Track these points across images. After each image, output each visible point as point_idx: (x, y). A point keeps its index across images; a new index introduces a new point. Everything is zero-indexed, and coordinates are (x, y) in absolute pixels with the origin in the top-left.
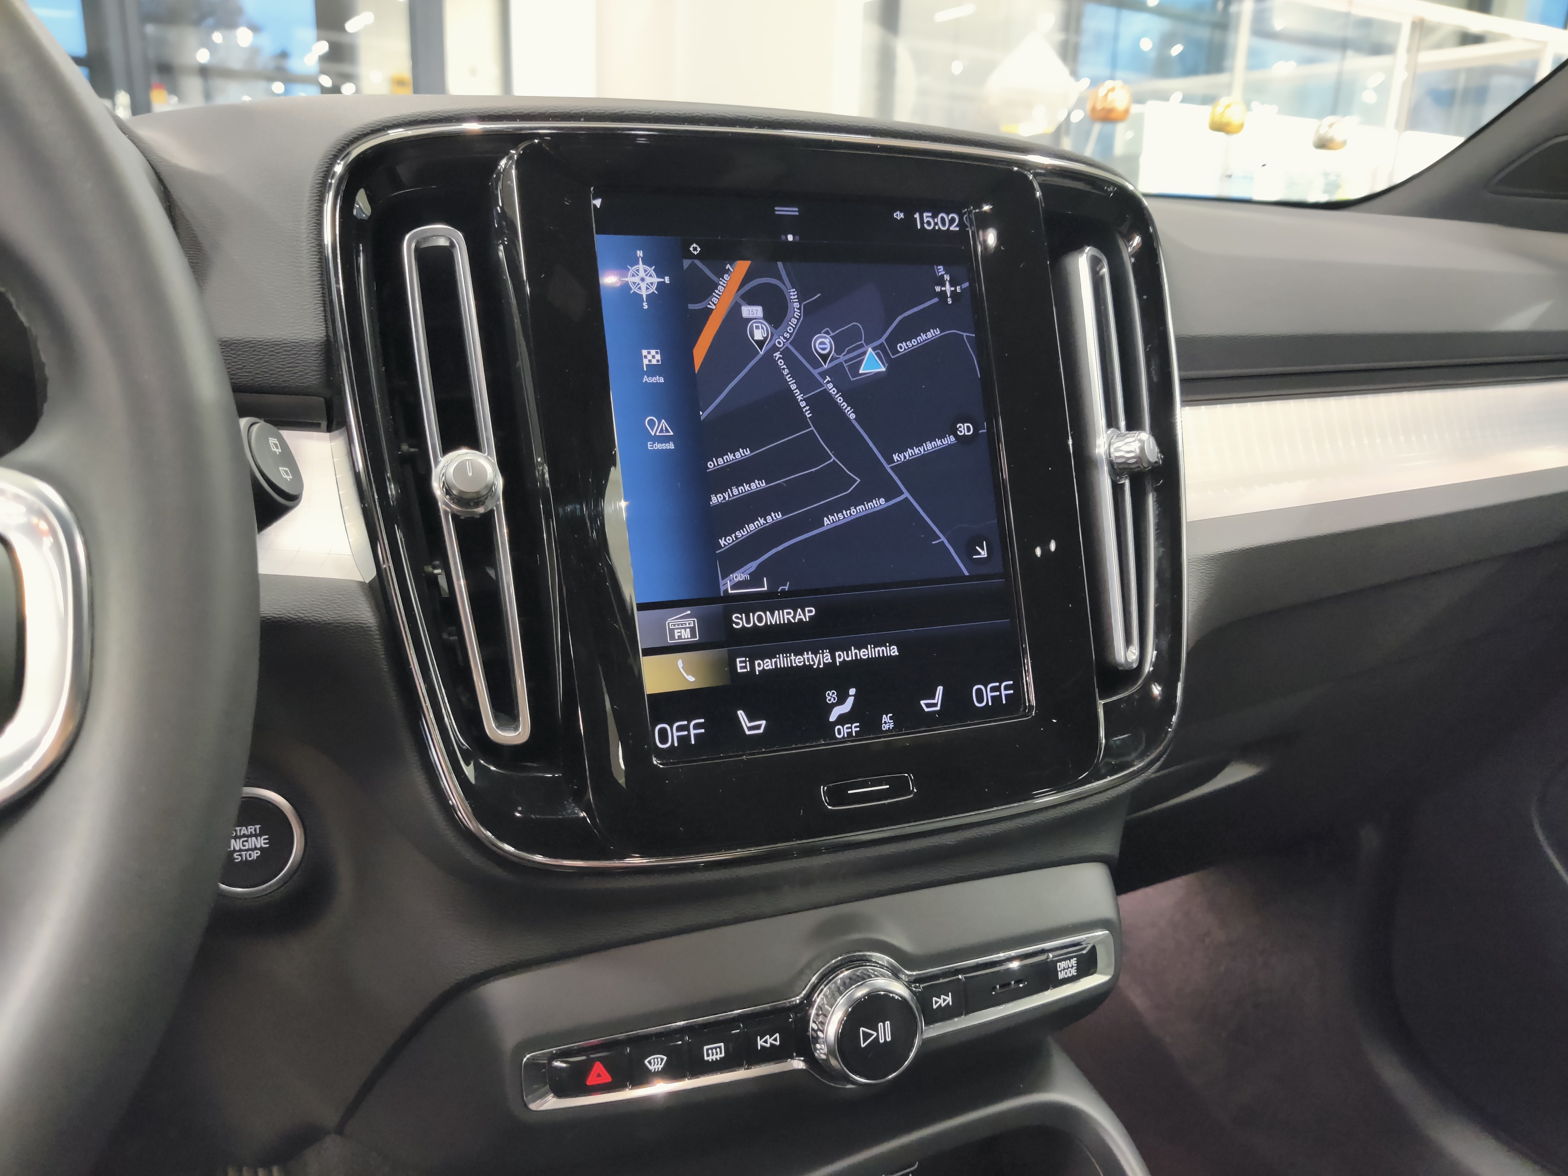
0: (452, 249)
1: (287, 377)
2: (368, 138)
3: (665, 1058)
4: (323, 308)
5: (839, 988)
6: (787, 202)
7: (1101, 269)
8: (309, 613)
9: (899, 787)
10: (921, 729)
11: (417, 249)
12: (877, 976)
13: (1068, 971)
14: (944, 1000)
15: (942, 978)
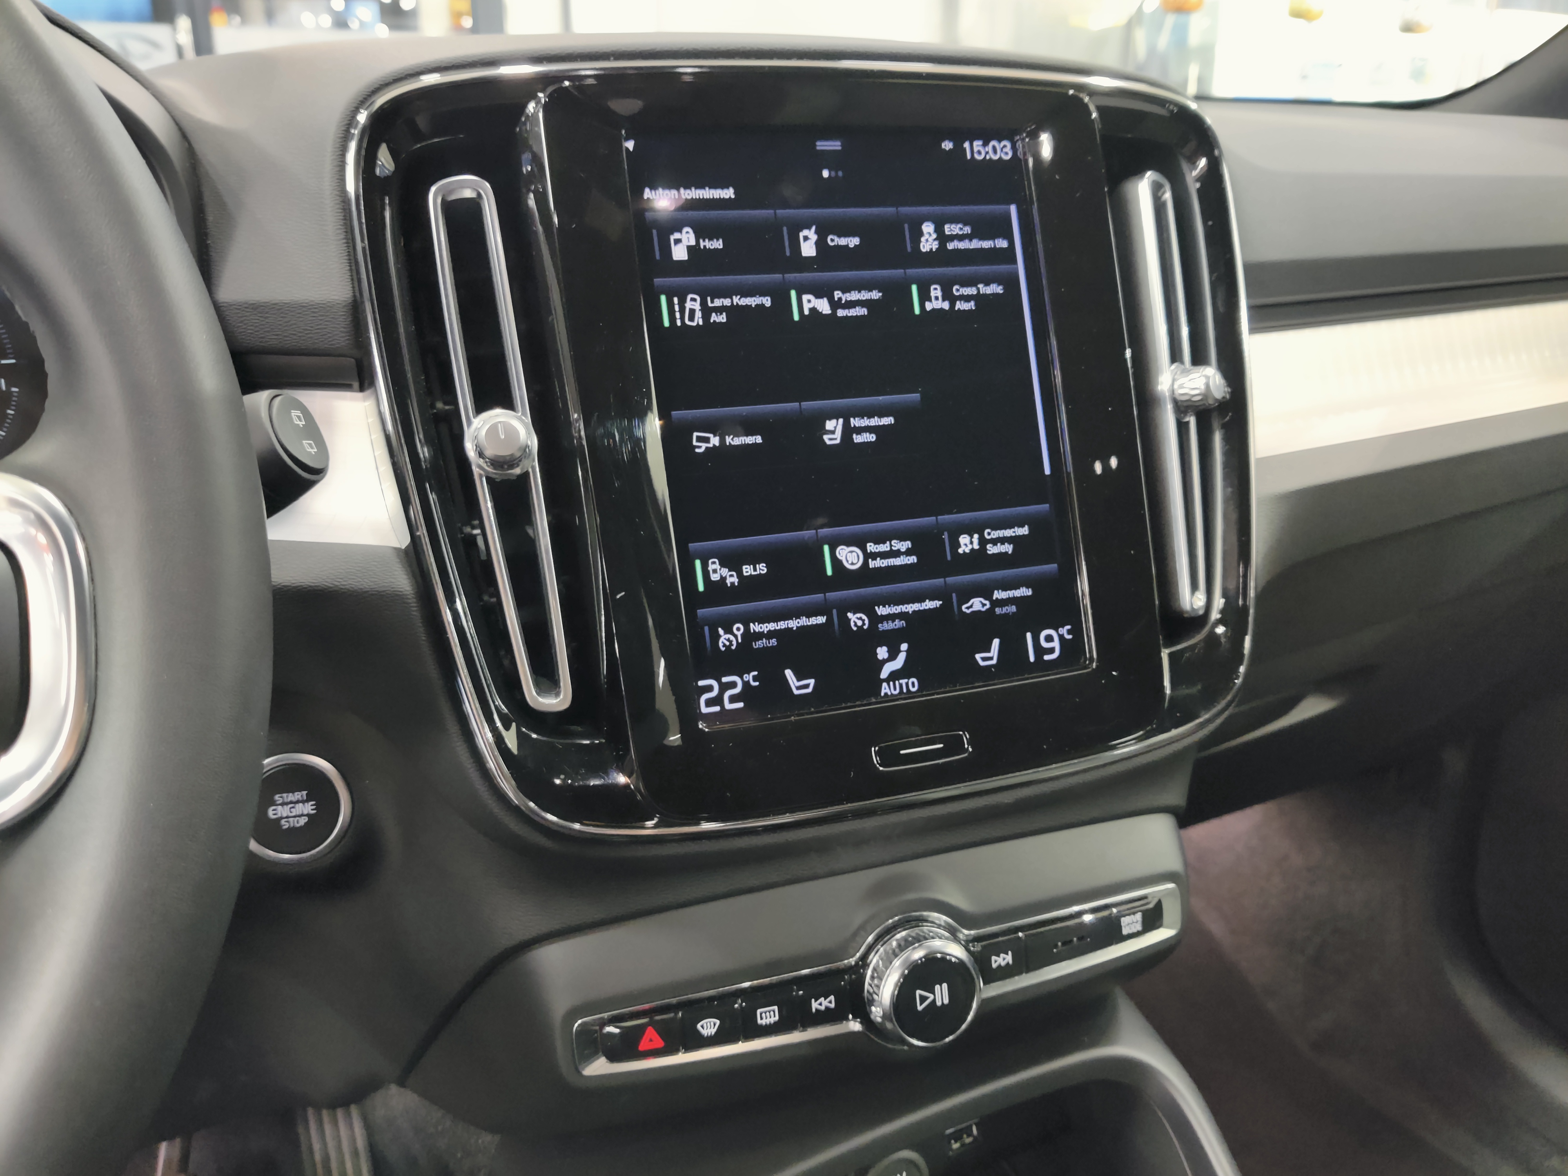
0: (479, 201)
1: (316, 339)
2: (390, 88)
3: (718, 1022)
4: (349, 268)
5: (894, 951)
6: (827, 135)
7: (1164, 193)
8: (345, 581)
9: (953, 746)
10: (977, 684)
11: (443, 201)
12: (933, 938)
13: (1132, 926)
14: (1003, 960)
15: (1002, 937)
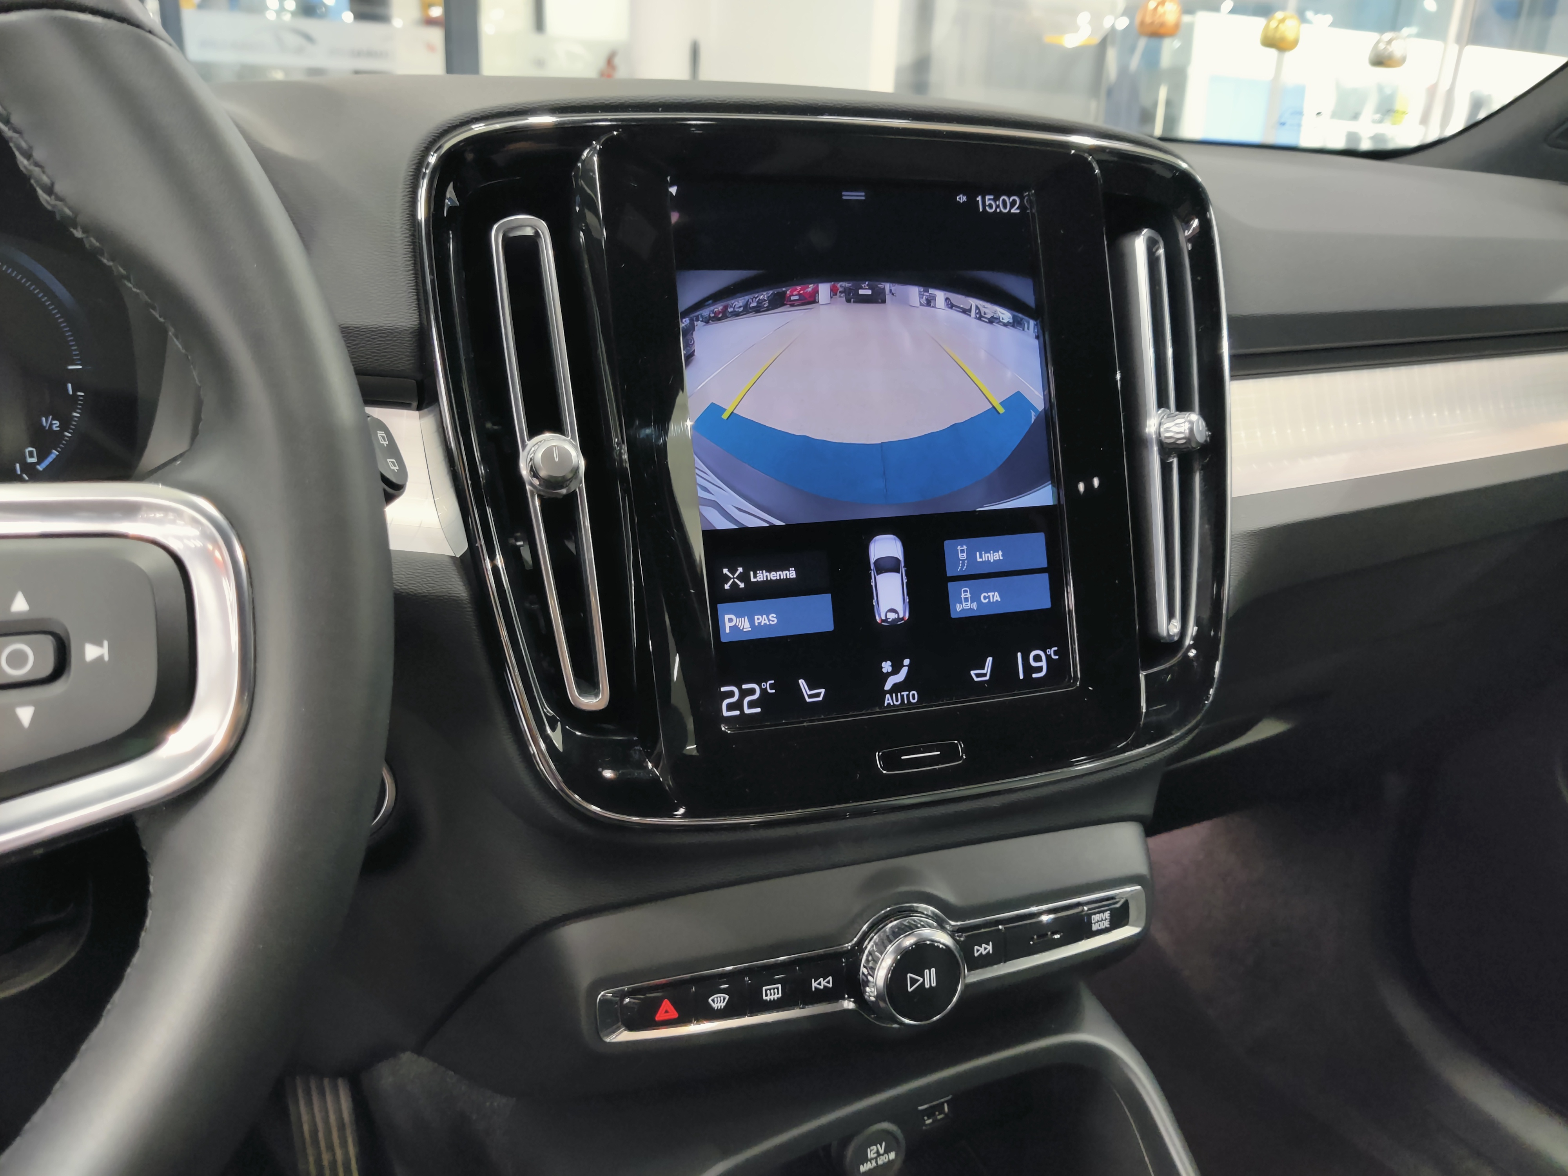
0: (537, 238)
3: (727, 997)
4: (417, 295)
5: (888, 937)
6: (854, 186)
7: (1157, 250)
8: (405, 585)
9: (950, 754)
10: (970, 698)
11: (504, 238)
12: (923, 926)
13: (1101, 923)
14: (985, 949)
15: (984, 928)
